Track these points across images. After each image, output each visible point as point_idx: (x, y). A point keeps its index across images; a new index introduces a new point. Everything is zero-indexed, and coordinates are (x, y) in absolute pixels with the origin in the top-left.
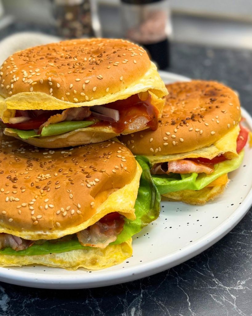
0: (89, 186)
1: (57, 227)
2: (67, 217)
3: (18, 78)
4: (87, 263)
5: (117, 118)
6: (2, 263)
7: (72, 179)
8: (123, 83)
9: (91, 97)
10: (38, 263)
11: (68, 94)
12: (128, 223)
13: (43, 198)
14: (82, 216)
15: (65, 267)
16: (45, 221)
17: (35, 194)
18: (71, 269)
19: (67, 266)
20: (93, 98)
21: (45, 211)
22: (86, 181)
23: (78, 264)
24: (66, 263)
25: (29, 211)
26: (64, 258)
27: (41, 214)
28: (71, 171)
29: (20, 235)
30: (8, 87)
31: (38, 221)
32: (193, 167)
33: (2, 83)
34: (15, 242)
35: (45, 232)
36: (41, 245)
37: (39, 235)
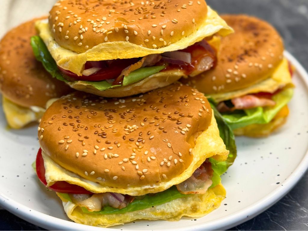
0: (183, 132)
1: (163, 179)
2: (171, 167)
3: (87, 29)
4: (188, 211)
5: (189, 60)
6: (105, 224)
7: (163, 128)
8: (195, 25)
9: (168, 42)
10: (140, 219)
11: (147, 40)
12: (214, 164)
13: (142, 150)
14: (184, 165)
15: (166, 218)
16: (151, 174)
17: (132, 148)
18: (173, 219)
19: (168, 217)
20: (170, 42)
21: (149, 164)
22: (179, 128)
23: (180, 214)
24: (168, 214)
25: (132, 166)
26: (165, 209)
27: (146, 167)
28: (157, 119)
29: (126, 192)
30: (76, 38)
31: (144, 175)
32: (258, 102)
33: (67, 34)
34: (117, 200)
35: (152, 186)
36: (143, 199)
37: (146, 190)
